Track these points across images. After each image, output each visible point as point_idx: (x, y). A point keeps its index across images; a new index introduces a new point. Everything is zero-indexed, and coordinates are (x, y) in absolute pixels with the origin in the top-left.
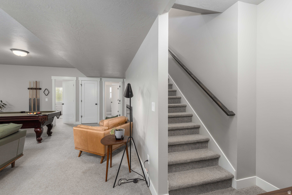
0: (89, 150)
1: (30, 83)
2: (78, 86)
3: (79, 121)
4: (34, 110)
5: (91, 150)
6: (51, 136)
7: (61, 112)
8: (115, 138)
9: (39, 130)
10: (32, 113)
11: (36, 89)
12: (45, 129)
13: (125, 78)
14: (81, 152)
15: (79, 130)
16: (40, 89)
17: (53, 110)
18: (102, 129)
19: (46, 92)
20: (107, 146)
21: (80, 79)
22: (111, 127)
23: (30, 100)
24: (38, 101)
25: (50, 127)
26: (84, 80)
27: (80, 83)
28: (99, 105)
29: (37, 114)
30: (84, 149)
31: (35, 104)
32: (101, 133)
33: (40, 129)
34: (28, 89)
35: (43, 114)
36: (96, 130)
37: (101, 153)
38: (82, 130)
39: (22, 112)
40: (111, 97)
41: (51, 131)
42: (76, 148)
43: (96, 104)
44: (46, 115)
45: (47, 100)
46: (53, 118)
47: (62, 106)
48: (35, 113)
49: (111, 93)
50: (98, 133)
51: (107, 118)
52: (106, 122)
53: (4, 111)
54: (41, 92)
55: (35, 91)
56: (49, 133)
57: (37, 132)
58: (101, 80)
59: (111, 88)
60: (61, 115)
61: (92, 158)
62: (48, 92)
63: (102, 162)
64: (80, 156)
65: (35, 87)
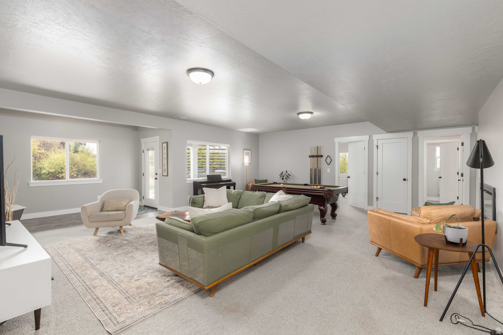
0: (393, 251)
1: (311, 149)
2: (371, 148)
3: (372, 205)
4: (315, 183)
5: (396, 250)
6: (335, 219)
7: (347, 188)
8: (444, 239)
9: (322, 208)
10: (315, 187)
11: (317, 156)
12: (329, 208)
13: (478, 125)
14: (380, 249)
15: (377, 216)
16: (322, 156)
17: (336, 185)
18: (417, 220)
19: (329, 160)
20: (427, 249)
21: (375, 137)
22: (436, 220)
23: (311, 170)
24: (320, 171)
25: (334, 207)
26: (382, 138)
27: (375, 144)
28: (410, 182)
29: (320, 188)
30: (384, 246)
31: (316, 176)
32: (415, 228)
33: (324, 207)
34: (310, 157)
35: (327, 188)
36: (405, 220)
37: (415, 261)
38: (382, 217)
39: (305, 185)
40: (438, 166)
41: (336, 212)
42: (372, 242)
43: (405, 180)
44: (330, 190)
45: (329, 170)
46: (338, 195)
47: (347, 180)
48: (319, 187)
49: (438, 157)
50: (410, 226)
51: (427, 204)
52: (425, 210)
53: (288, 182)
54: (323, 159)
55: (316, 158)
56: (334, 216)
57: (321, 210)
58: (415, 134)
59: (438, 149)
60: (347, 192)
61: (398, 264)
62: (330, 161)
63: (417, 276)
64: (377, 255)
65: (316, 154)
